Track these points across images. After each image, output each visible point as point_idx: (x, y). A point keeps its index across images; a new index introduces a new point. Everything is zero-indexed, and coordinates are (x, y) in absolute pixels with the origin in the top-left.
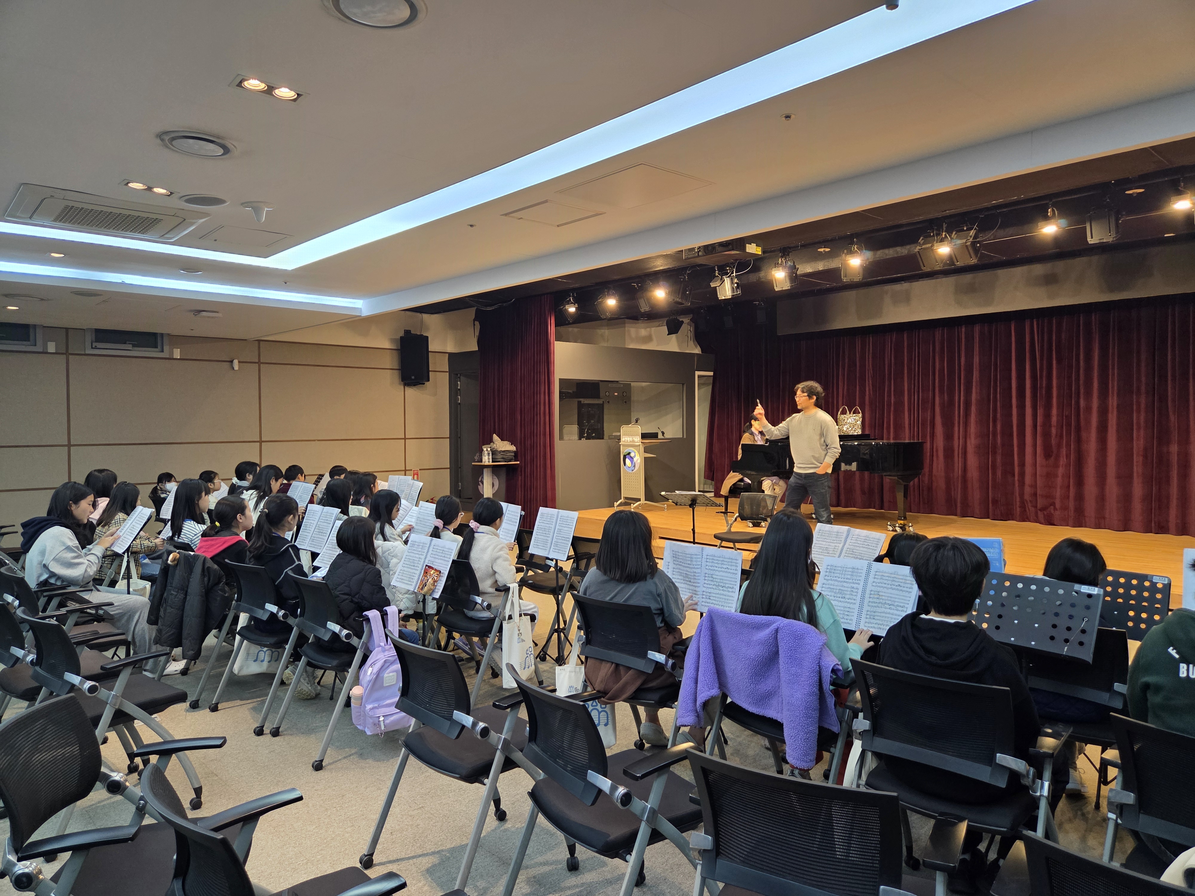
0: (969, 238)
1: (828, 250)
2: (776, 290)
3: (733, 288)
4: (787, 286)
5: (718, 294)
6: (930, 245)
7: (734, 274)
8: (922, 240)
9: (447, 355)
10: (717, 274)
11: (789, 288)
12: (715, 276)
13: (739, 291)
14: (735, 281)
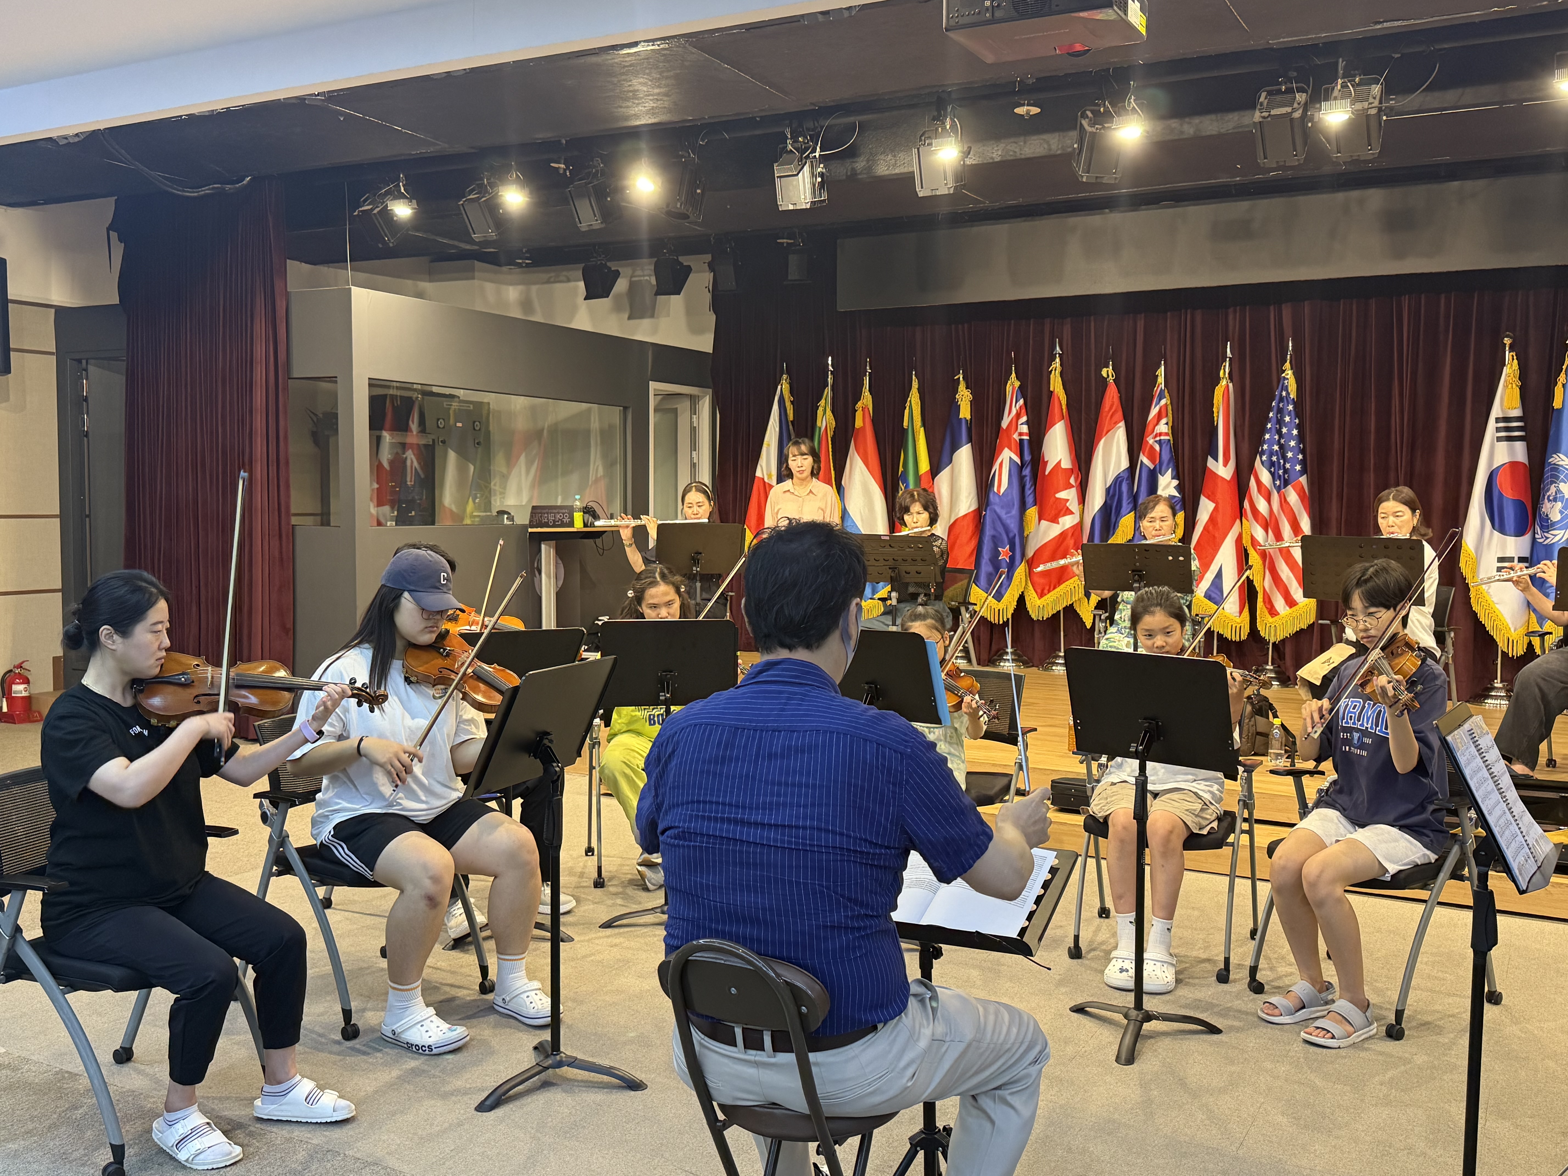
0: (1371, 100)
1: (1035, 110)
2: (921, 195)
3: (814, 185)
4: (945, 188)
5: (779, 197)
6: (1289, 109)
7: (817, 154)
8: (1266, 99)
9: (53, 311)
10: (790, 147)
11: (952, 191)
12: (786, 151)
13: (824, 196)
14: (819, 170)
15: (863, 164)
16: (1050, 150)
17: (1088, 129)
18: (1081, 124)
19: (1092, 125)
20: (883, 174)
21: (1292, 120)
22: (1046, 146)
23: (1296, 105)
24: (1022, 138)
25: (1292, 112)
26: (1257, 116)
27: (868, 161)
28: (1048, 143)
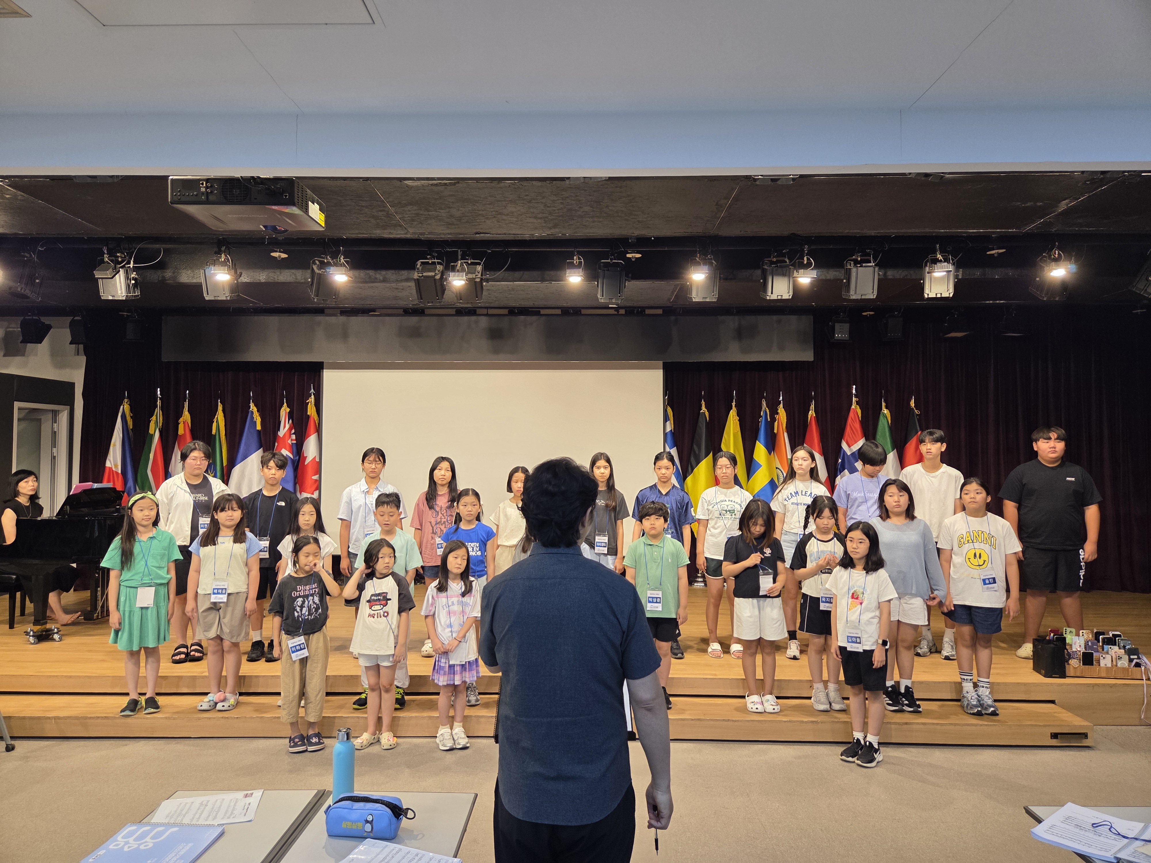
0: (477, 274)
1: (284, 255)
2: (207, 298)
3: (129, 285)
4: (224, 296)
5: (101, 290)
6: (433, 274)
7: (131, 265)
8: (420, 266)
10: (106, 259)
11: (228, 298)
12: (102, 262)
13: (138, 293)
14: (133, 276)
15: (170, 274)
16: (297, 279)
17: (317, 271)
18: (312, 267)
19: (320, 268)
20: (185, 281)
21: (435, 280)
22: (294, 277)
23: (437, 272)
24: (279, 270)
25: (435, 276)
26: (416, 275)
27: (174, 273)
28: (295, 275)
